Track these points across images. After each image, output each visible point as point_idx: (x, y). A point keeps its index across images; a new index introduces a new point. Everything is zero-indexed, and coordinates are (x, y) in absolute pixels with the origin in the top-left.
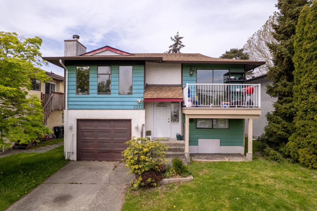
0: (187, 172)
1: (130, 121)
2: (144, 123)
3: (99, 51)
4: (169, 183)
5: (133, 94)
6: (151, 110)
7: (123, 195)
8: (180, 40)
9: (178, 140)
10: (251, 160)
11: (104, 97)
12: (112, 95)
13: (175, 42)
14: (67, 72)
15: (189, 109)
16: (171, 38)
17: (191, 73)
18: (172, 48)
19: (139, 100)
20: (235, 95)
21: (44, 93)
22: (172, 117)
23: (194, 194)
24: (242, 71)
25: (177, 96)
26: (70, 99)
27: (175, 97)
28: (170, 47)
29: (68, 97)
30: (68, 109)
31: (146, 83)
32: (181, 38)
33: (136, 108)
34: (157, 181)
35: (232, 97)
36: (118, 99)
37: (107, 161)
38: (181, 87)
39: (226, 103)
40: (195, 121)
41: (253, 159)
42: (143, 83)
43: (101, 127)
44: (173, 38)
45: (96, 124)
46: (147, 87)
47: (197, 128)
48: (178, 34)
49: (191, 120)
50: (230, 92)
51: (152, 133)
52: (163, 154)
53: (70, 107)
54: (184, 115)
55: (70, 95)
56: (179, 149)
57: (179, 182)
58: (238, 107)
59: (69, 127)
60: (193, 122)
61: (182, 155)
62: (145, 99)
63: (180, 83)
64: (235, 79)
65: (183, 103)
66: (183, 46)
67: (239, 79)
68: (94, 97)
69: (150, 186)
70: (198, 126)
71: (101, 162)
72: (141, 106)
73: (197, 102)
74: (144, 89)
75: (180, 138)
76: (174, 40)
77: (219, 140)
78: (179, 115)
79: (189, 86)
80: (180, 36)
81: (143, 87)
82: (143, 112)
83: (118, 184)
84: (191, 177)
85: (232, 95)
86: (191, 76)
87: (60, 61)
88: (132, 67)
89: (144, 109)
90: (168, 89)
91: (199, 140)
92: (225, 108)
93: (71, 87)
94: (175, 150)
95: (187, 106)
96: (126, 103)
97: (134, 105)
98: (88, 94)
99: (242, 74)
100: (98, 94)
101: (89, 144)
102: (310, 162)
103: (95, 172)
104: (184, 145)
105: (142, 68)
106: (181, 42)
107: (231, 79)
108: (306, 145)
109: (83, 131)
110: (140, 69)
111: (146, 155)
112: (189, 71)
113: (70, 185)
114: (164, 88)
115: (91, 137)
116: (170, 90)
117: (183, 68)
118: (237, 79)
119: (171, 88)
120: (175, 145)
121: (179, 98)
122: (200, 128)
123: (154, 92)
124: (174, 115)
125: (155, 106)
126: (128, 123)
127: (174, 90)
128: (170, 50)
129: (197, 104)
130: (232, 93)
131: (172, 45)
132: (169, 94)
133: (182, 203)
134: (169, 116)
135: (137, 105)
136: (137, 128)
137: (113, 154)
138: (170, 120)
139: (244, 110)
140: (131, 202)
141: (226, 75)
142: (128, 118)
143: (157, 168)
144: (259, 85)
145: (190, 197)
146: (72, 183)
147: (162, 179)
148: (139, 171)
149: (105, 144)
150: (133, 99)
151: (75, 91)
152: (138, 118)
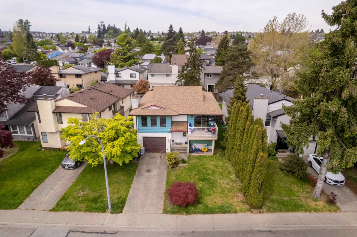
1: (165, 137)
2: (171, 138)
3: (150, 107)
4: (180, 166)
5: (166, 127)
6: (174, 134)
7: (166, 169)
10: (213, 155)
11: (154, 128)
12: (157, 127)
14: (137, 118)
15: (189, 137)
19: (169, 130)
21: (113, 110)
23: (187, 170)
26: (139, 129)
31: (172, 120)
33: (168, 132)
34: (176, 166)
36: (160, 129)
37: (156, 153)
43: (153, 140)
45: (151, 138)
46: (173, 123)
51: (175, 141)
53: (140, 132)
55: (139, 127)
57: (183, 166)
59: (139, 140)
61: (186, 152)
62: (171, 130)
63: (187, 121)
65: (187, 132)
68: (150, 128)
69: (174, 167)
71: (154, 154)
72: (170, 132)
74: (171, 125)
81: (170, 123)
82: (171, 134)
83: (164, 165)
84: (187, 164)
86: (192, 118)
93: (139, 124)
94: (184, 150)
96: (164, 131)
98: (147, 126)
100: (151, 126)
101: (148, 146)
103: (154, 159)
107: (209, 120)
109: (145, 141)
112: (190, 117)
114: (179, 124)
115: (149, 143)
116: (182, 125)
117: (188, 116)
118: (212, 119)
119: (183, 123)
123: (175, 127)
127: (184, 125)
132: (181, 128)
133: (183, 173)
136: (168, 140)
137: (158, 150)
138: (182, 135)
139: (211, 137)
140: (169, 172)
142: (164, 136)
144: (217, 128)
145: (186, 171)
147: (178, 165)
149: (155, 146)
150: (166, 129)
151: (141, 126)
152: (169, 137)
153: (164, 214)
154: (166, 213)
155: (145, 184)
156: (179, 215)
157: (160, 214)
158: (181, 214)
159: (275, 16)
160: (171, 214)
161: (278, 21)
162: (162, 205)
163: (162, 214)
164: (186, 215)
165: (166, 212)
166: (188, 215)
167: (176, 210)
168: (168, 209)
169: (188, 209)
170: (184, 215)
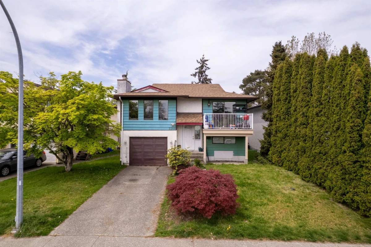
0: (203, 167)
1: (166, 138)
2: (176, 139)
3: (144, 89)
5: (169, 120)
6: (181, 130)
7: (167, 179)
8: (206, 63)
9: (199, 151)
11: (148, 121)
12: (154, 120)
13: (201, 65)
14: (122, 104)
15: (206, 130)
16: (197, 61)
17: (209, 105)
18: (198, 70)
19: (173, 124)
20: (240, 120)
22: (195, 135)
24: (245, 103)
25: (198, 121)
26: (125, 123)
27: (197, 122)
28: (196, 69)
29: (123, 122)
30: (123, 130)
31: (177, 111)
32: (207, 60)
33: (170, 129)
35: (238, 122)
36: (158, 123)
37: (151, 166)
38: (202, 114)
39: (234, 126)
40: (211, 138)
41: (248, 164)
42: (175, 112)
43: (146, 142)
44: (198, 61)
45: (143, 140)
46: (178, 114)
47: (213, 143)
48: (204, 57)
49: (208, 138)
50: (236, 118)
51: (181, 146)
52: (189, 156)
53: (125, 128)
54: (203, 134)
55: (125, 120)
56: (200, 157)
58: (238, 128)
59: (124, 143)
60: (210, 139)
61: (202, 160)
62: (177, 123)
63: (201, 112)
64: (239, 109)
65: (203, 125)
66: (209, 69)
67: (243, 109)
68: (142, 122)
70: (214, 142)
71: (146, 167)
72: (174, 128)
73: (213, 125)
74: (176, 116)
75: (201, 150)
76: (199, 63)
77: (232, 152)
78: (200, 134)
79: (206, 115)
80: (205, 59)
81: (175, 115)
82: (176, 132)
83: (162, 175)
85: (238, 120)
86: (209, 107)
87: (120, 97)
88: (168, 101)
89: (176, 129)
90: (193, 116)
91: (215, 151)
92: (232, 129)
93: (125, 115)
94: (197, 157)
95: (205, 128)
96: (164, 126)
97: (169, 127)
98: (137, 119)
99: (245, 105)
100: (144, 119)
101: (138, 154)
102: (278, 162)
103: (146, 171)
104: (203, 154)
105: (175, 101)
106: (207, 65)
107: (237, 109)
108: (276, 152)
109: (133, 145)
110: (174, 103)
111: (179, 156)
112: (207, 103)
113: (134, 176)
114: (190, 115)
115: (139, 149)
116: (194, 117)
117: (203, 101)
118: (241, 109)
119: (195, 115)
120: (197, 154)
121: (200, 122)
122: (215, 143)
123: (183, 118)
124: (197, 134)
125: (184, 128)
126: (165, 140)
127: (197, 117)
128: (196, 73)
129: (213, 127)
130: (238, 118)
131: (198, 67)
132: (193, 120)
134: (194, 135)
135: (171, 127)
136: (171, 143)
137: (155, 161)
138: (194, 138)
139: (242, 130)
141: (234, 105)
142: (165, 136)
143: (185, 164)
144: (252, 114)
146: (134, 175)
148: (176, 165)
149: (149, 154)
150: (168, 123)
151: (128, 118)
152: (172, 136)
153: (157, 238)
154: (164, 236)
155: (121, 193)
156: (198, 238)
157: (146, 237)
158: (204, 237)
159: (293, 36)
160: (176, 237)
161: (298, 39)
162: (154, 223)
163: (153, 237)
164: (216, 239)
165: (161, 233)
166: (220, 238)
167: (190, 229)
168: (170, 229)
169: (218, 228)
170: (210, 238)
